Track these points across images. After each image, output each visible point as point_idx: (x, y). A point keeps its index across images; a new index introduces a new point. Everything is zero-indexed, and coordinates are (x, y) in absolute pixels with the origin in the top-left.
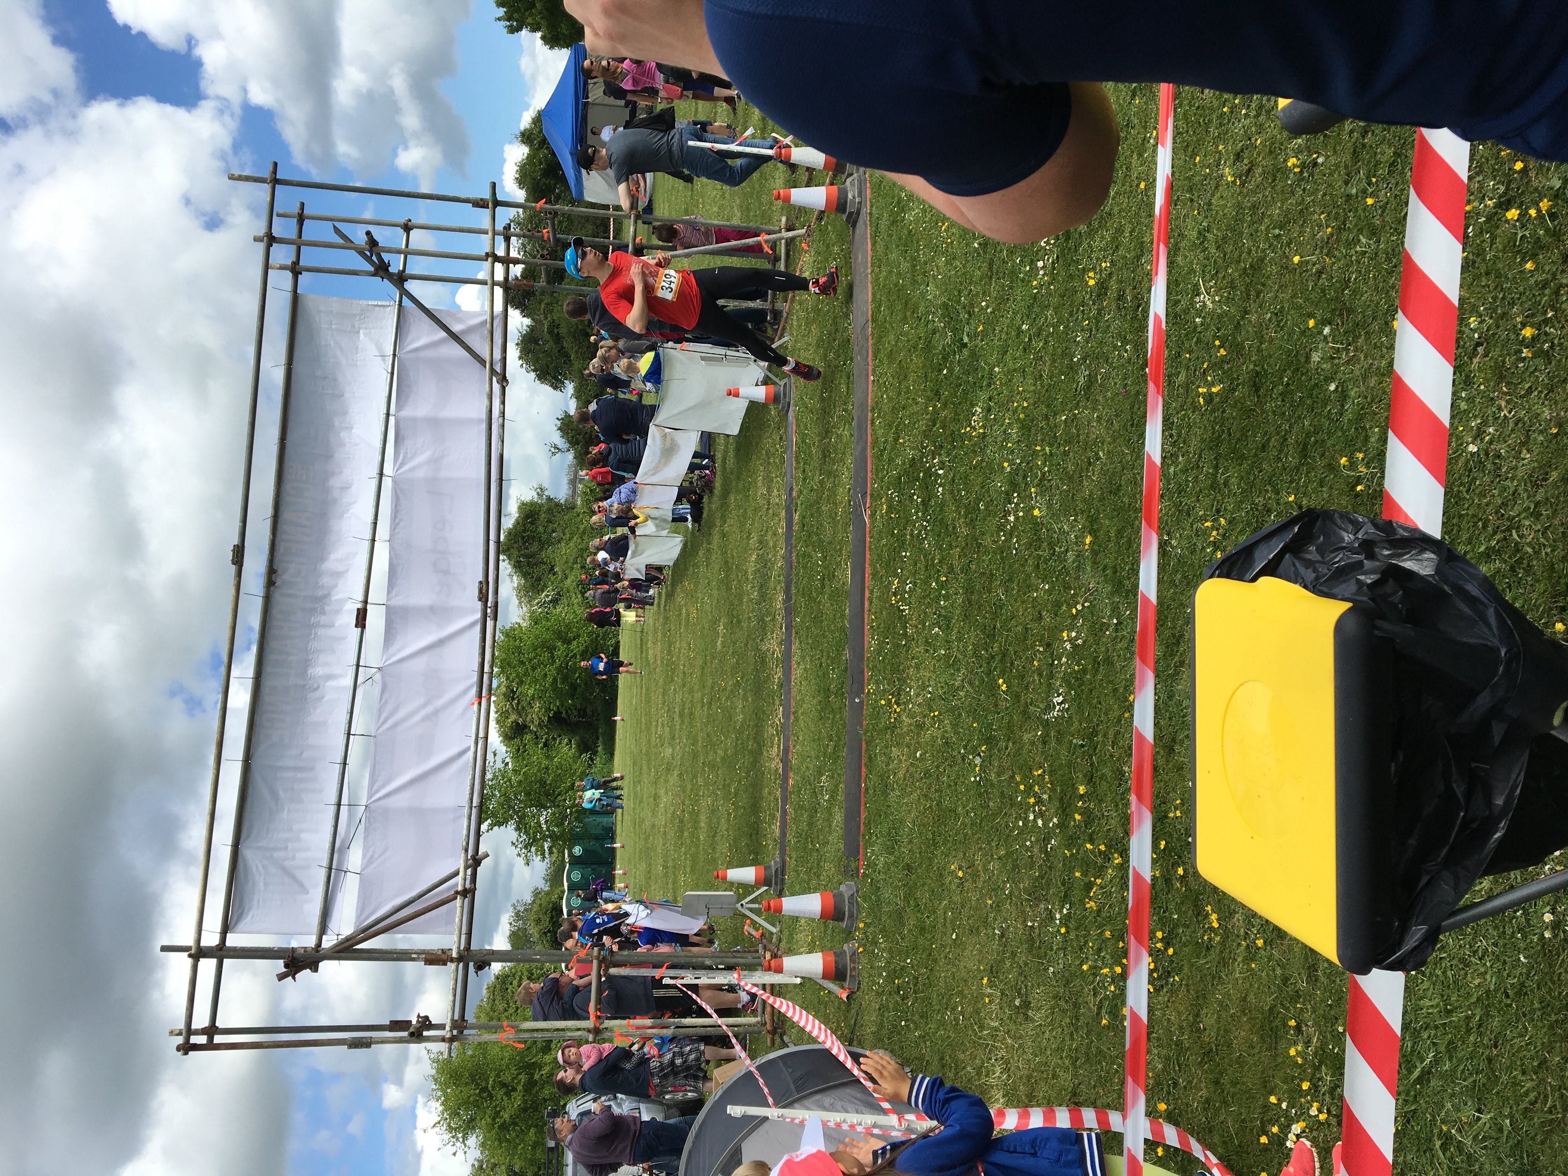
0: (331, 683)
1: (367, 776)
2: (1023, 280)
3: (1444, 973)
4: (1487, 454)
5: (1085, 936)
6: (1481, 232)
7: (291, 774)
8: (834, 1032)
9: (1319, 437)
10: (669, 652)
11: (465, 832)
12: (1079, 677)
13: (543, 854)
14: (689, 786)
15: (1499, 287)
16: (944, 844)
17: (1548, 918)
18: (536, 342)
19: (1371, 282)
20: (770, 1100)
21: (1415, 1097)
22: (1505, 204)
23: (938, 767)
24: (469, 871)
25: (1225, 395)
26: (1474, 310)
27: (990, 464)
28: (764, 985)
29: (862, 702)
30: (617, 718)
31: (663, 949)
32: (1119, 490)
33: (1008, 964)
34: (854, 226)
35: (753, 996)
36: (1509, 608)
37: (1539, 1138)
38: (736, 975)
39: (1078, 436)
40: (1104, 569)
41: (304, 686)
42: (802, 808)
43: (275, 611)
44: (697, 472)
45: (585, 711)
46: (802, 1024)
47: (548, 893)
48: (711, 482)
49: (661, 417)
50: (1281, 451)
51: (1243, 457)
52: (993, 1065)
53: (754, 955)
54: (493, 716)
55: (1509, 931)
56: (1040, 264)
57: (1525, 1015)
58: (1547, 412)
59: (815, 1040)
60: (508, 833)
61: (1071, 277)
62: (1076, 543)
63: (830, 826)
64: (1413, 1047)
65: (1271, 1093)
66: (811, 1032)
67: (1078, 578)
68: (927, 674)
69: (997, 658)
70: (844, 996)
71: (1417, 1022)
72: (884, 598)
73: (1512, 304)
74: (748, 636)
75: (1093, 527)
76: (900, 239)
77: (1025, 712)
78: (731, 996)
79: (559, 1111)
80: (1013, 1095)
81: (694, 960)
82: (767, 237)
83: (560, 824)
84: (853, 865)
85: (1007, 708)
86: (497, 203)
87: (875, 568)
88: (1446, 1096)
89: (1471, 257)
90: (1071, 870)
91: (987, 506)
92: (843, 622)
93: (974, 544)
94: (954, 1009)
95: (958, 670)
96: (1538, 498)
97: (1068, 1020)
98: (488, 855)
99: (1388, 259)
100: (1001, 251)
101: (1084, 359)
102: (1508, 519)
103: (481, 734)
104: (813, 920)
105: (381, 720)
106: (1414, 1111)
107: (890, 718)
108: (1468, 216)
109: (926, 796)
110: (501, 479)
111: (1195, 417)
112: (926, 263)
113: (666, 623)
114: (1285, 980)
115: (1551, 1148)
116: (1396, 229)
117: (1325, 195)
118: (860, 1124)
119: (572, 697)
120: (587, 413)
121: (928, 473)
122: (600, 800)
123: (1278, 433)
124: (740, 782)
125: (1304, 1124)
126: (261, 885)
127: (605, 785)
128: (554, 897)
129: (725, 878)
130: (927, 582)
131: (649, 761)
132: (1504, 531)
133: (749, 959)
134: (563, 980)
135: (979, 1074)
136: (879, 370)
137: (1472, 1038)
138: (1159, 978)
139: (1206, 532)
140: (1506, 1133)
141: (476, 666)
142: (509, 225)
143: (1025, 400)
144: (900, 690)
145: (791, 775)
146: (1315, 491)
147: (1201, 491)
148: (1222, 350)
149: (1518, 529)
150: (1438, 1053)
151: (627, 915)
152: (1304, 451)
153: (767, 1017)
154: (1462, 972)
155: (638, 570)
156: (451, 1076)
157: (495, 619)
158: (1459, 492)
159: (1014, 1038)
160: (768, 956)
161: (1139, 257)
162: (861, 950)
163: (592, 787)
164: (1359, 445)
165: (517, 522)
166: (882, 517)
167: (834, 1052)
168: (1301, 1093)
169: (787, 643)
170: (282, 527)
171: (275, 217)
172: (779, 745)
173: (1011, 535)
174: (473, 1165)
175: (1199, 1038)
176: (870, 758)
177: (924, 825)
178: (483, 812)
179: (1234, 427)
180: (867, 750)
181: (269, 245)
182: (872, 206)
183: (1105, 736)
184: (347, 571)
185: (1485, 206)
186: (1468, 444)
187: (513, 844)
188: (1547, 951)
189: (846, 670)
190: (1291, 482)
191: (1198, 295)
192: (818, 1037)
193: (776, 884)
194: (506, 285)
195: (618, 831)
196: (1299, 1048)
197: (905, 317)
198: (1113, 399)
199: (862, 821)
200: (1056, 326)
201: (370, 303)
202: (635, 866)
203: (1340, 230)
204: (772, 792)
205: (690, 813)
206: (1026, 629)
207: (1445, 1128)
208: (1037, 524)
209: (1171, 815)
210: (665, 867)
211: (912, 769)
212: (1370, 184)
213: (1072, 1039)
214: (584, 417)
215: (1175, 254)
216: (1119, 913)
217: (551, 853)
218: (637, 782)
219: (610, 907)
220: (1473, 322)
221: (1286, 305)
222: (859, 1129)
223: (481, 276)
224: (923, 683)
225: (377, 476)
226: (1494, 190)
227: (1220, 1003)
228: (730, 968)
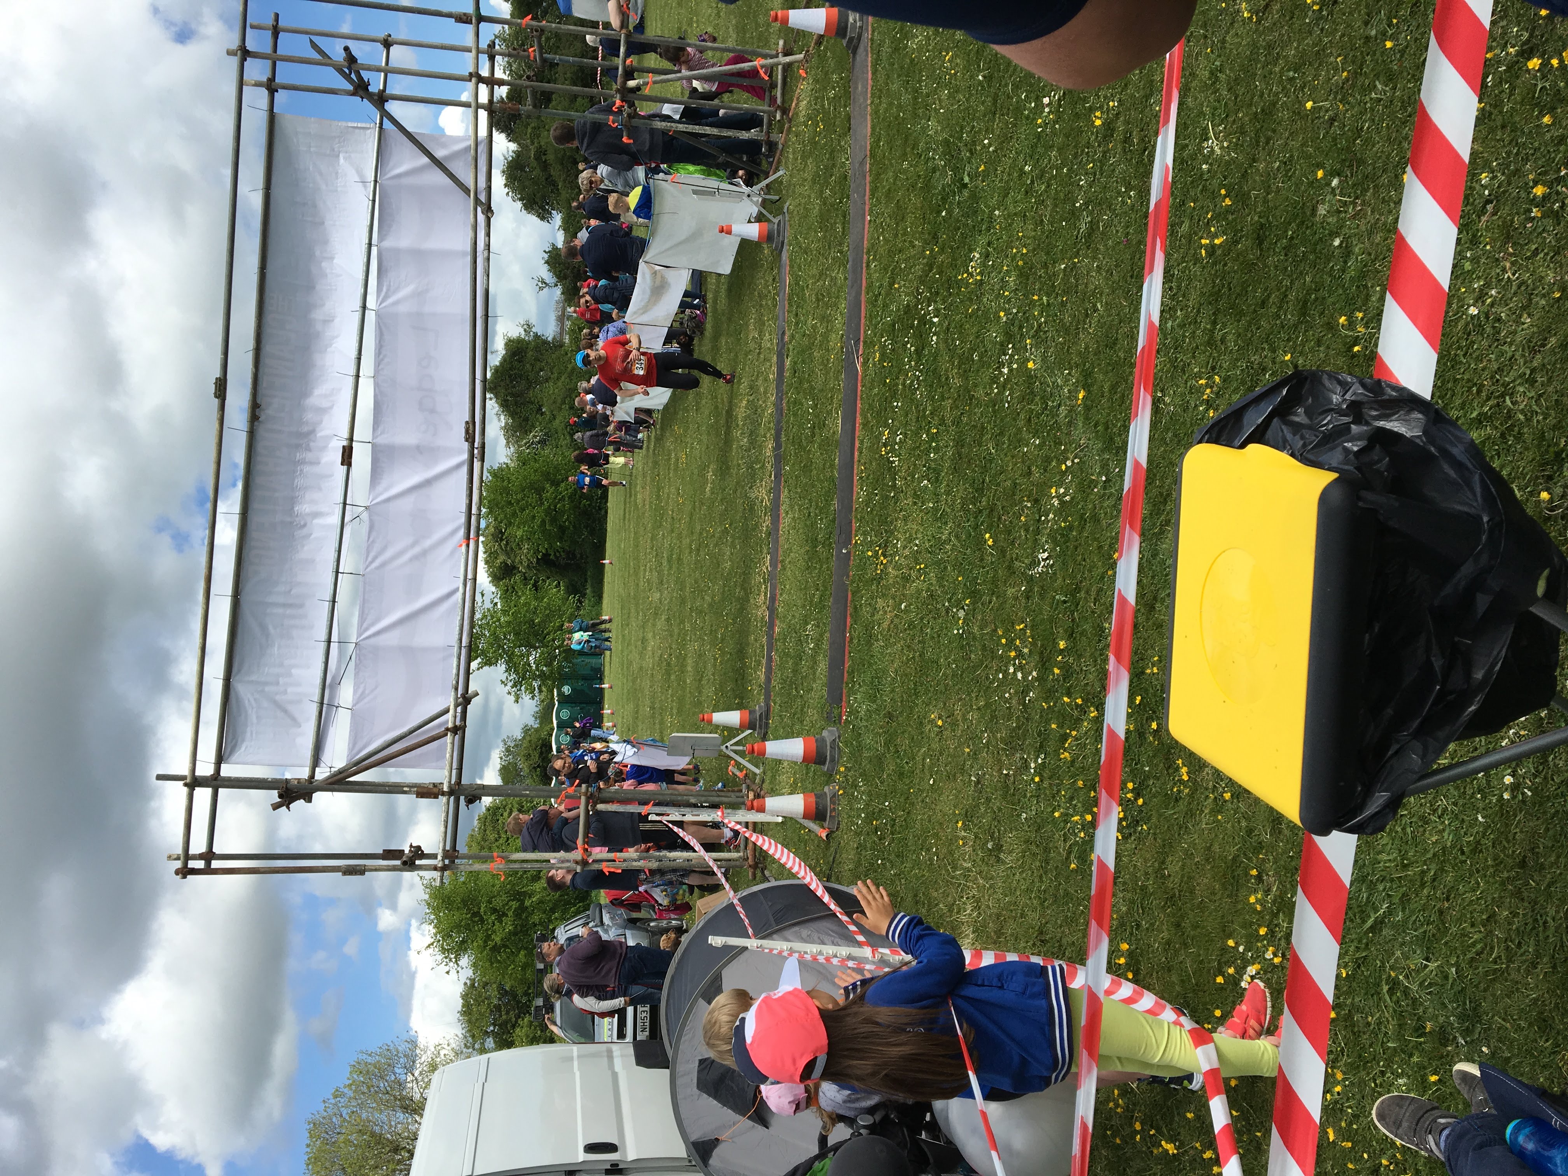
0: (316, 521)
1: (357, 614)
2: (1027, 118)
3: (1404, 829)
4: (1487, 317)
5: (1058, 785)
6: (1501, 82)
7: (280, 611)
8: (812, 869)
9: (1321, 293)
10: (658, 497)
11: (454, 671)
12: (1065, 533)
13: (532, 692)
14: (676, 631)
15: (1513, 142)
16: (926, 693)
17: (1508, 780)
18: (522, 169)
19: (1384, 132)
20: (750, 931)
21: (1367, 945)
22: (1527, 53)
23: (922, 619)
24: (459, 709)
25: (1228, 247)
26: (1486, 166)
27: (986, 313)
28: (747, 823)
29: (849, 553)
30: (606, 562)
31: (650, 787)
32: (1115, 344)
33: (983, 810)
34: (855, 52)
35: (736, 833)
36: (1494, 476)
37: (1482, 986)
38: (719, 813)
39: (1077, 286)
40: (1096, 426)
41: (291, 523)
42: (787, 655)
43: (260, 447)
44: (688, 311)
45: (573, 554)
46: (783, 861)
47: (537, 730)
48: (703, 323)
49: (650, 254)
50: (1280, 308)
51: (1242, 313)
52: (964, 903)
53: (738, 794)
54: (481, 556)
55: (1469, 792)
56: (1046, 100)
57: (1478, 871)
58: (1552, 275)
59: (794, 876)
60: (499, 670)
61: (1077, 116)
62: (1069, 398)
63: (815, 674)
64: (1368, 898)
65: (1229, 936)
66: (791, 868)
67: (1069, 434)
68: (915, 527)
69: (985, 513)
70: (824, 835)
71: (1374, 874)
72: (874, 449)
73: (1526, 160)
74: (737, 483)
75: (1087, 381)
76: (902, 68)
77: (1009, 567)
78: (715, 831)
79: (549, 936)
80: (982, 931)
81: (679, 798)
82: (763, 62)
83: (549, 664)
84: (836, 712)
85: (992, 563)
86: (481, 19)
87: (865, 417)
88: (1397, 945)
89: (1488, 108)
90: (1048, 722)
91: (981, 357)
92: (832, 472)
93: (966, 396)
94: (928, 850)
95: (946, 523)
96: (1535, 364)
97: (1038, 864)
98: (477, 694)
99: (1404, 108)
100: (1007, 85)
101: (1086, 204)
102: (1503, 385)
103: (470, 576)
104: (795, 763)
105: (370, 559)
106: (1365, 958)
107: (876, 569)
108: (1487, 63)
109: (909, 647)
110: (486, 316)
111: (1196, 269)
112: (928, 95)
113: (654, 468)
114: (1250, 831)
115: (1493, 995)
116: (1413, 76)
117: (1343, 35)
118: (836, 956)
119: (561, 539)
120: (575, 247)
121: (923, 321)
122: (588, 641)
123: (1279, 290)
124: (727, 628)
125: (1259, 967)
126: (253, 718)
127: (595, 627)
128: (544, 734)
129: (710, 721)
130: (917, 434)
131: (637, 605)
132: (1498, 397)
133: (733, 798)
134: (552, 812)
135: (951, 911)
136: (876, 210)
137: (1425, 891)
138: (1128, 826)
139: (1200, 390)
140: (1451, 981)
141: (464, 508)
142: (494, 43)
143: (1025, 246)
144: (887, 541)
145: (778, 622)
146: (1311, 350)
147: (1197, 347)
148: (1227, 200)
149: (1511, 395)
150: (1391, 904)
151: (614, 753)
152: (1304, 308)
153: (749, 852)
154: (1421, 829)
155: (628, 414)
156: (443, 901)
157: (482, 460)
158: (1456, 355)
159: (985, 879)
160: (751, 795)
161: (1147, 97)
162: (841, 792)
163: (580, 630)
164: (1359, 303)
165: (504, 360)
166: (874, 364)
167: (813, 887)
168: (1259, 938)
169: (776, 491)
170: (265, 360)
171: (248, 29)
172: (766, 593)
173: (1004, 388)
174: (465, 984)
175: (1163, 883)
176: (855, 608)
177: (906, 675)
178: (472, 652)
179: (1235, 281)
180: (852, 601)
181: (243, 60)
182: (873, 31)
183: (1087, 592)
184: (331, 407)
185: (1507, 53)
186: (1469, 306)
187: (503, 682)
188: (1503, 811)
189: (834, 521)
190: (1289, 340)
191: (1207, 139)
192: (798, 873)
193: (760, 727)
194: (490, 108)
195: (607, 673)
196: (1259, 896)
197: (905, 154)
198: (1114, 248)
199: (846, 669)
200: (1059, 169)
201: (350, 124)
202: (623, 707)
203: (1355, 74)
204: (758, 640)
205: (677, 657)
206: (1015, 484)
207: (1393, 974)
208: (1030, 377)
209: (1148, 671)
210: (652, 708)
211: (896, 621)
212: (1390, 25)
213: (1041, 881)
214: (572, 251)
215: (1185, 95)
216: (1092, 764)
217: (540, 691)
218: (626, 624)
219: (598, 746)
220: (1485, 178)
221: (1296, 154)
222: (835, 961)
223: (465, 97)
224: (911, 535)
225: (360, 310)
226: (1518, 36)
227: (1186, 852)
228: (714, 806)
